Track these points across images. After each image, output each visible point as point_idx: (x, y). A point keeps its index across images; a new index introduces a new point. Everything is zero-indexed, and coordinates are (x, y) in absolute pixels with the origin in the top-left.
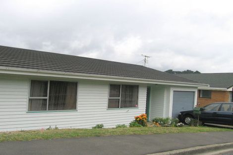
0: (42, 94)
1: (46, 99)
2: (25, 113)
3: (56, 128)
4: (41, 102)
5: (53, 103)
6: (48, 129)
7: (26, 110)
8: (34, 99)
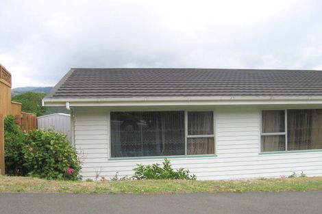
0: (278, 128)
1: (284, 136)
2: (257, 154)
3: (303, 176)
4: (277, 139)
5: (294, 140)
6: (292, 176)
7: (259, 150)
8: (268, 136)
